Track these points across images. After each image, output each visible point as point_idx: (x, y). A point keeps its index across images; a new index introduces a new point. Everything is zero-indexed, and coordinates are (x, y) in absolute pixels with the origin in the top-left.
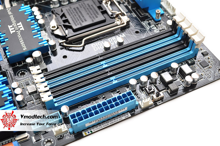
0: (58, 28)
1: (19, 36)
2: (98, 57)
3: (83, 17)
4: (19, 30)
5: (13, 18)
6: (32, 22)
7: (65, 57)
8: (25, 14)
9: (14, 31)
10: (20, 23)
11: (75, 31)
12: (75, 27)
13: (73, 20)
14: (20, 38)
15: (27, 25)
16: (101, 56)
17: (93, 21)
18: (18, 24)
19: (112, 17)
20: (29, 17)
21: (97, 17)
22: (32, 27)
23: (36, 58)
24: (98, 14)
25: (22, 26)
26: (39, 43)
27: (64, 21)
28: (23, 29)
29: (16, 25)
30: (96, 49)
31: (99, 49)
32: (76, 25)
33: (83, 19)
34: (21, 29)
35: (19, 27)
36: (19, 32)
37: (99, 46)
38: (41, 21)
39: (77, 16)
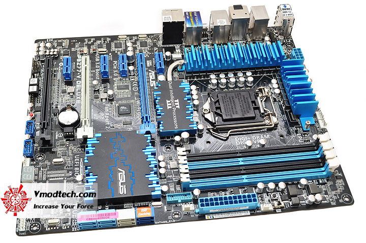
0: (209, 112)
1: (174, 113)
2: (237, 153)
3: (235, 108)
4: (175, 107)
5: (173, 93)
6: (188, 101)
7: (208, 142)
8: (184, 91)
9: (171, 107)
10: (177, 101)
11: (224, 120)
12: (225, 117)
13: (225, 109)
14: (175, 115)
15: (184, 104)
16: (240, 153)
17: (243, 115)
18: (175, 101)
19: (262, 116)
20: (187, 96)
21: (248, 112)
22: (187, 107)
23: (183, 138)
24: (250, 110)
25: (178, 104)
26: (190, 125)
27: (217, 108)
28: (178, 107)
30: (238, 143)
31: (241, 144)
32: (227, 116)
33: (234, 111)
34: (177, 107)
35: (176, 104)
36: (174, 109)
37: (242, 141)
38: (196, 102)
39: (230, 106)
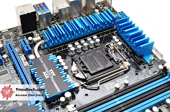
0: (78, 72)
1: (53, 81)
2: (112, 96)
3: (97, 63)
4: (52, 75)
5: (46, 66)
6: (60, 68)
7: (87, 95)
8: (54, 62)
9: (48, 77)
10: (51, 70)
11: (92, 75)
13: (89, 66)
14: (54, 82)
15: (57, 71)
16: (114, 95)
17: (105, 67)
18: (50, 71)
19: (117, 63)
20: (57, 65)
21: (107, 64)
22: (61, 73)
23: (67, 98)
24: (108, 61)
25: (53, 72)
26: (68, 86)
27: (83, 67)
28: (54, 75)
29: (49, 71)
30: (108, 88)
31: (111, 88)
32: (93, 71)
33: (97, 65)
34: (53, 75)
35: (51, 73)
36: (52, 77)
37: (110, 86)
38: (66, 68)
39: (92, 63)
